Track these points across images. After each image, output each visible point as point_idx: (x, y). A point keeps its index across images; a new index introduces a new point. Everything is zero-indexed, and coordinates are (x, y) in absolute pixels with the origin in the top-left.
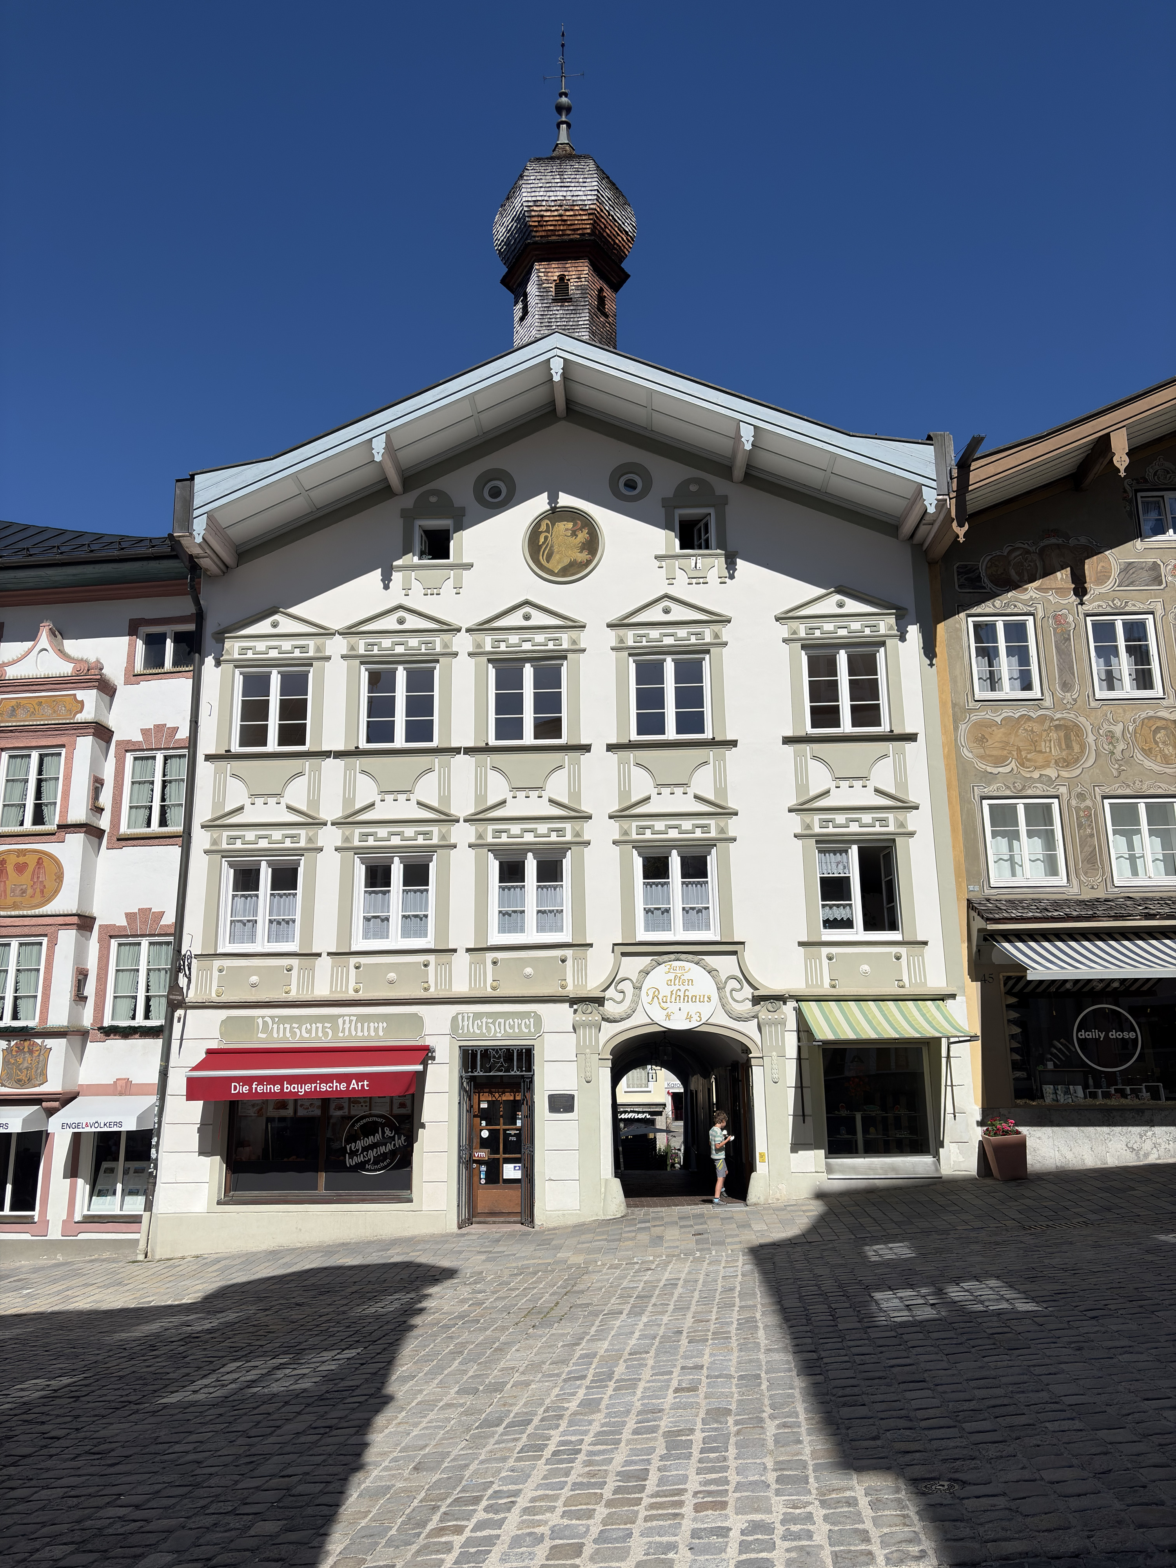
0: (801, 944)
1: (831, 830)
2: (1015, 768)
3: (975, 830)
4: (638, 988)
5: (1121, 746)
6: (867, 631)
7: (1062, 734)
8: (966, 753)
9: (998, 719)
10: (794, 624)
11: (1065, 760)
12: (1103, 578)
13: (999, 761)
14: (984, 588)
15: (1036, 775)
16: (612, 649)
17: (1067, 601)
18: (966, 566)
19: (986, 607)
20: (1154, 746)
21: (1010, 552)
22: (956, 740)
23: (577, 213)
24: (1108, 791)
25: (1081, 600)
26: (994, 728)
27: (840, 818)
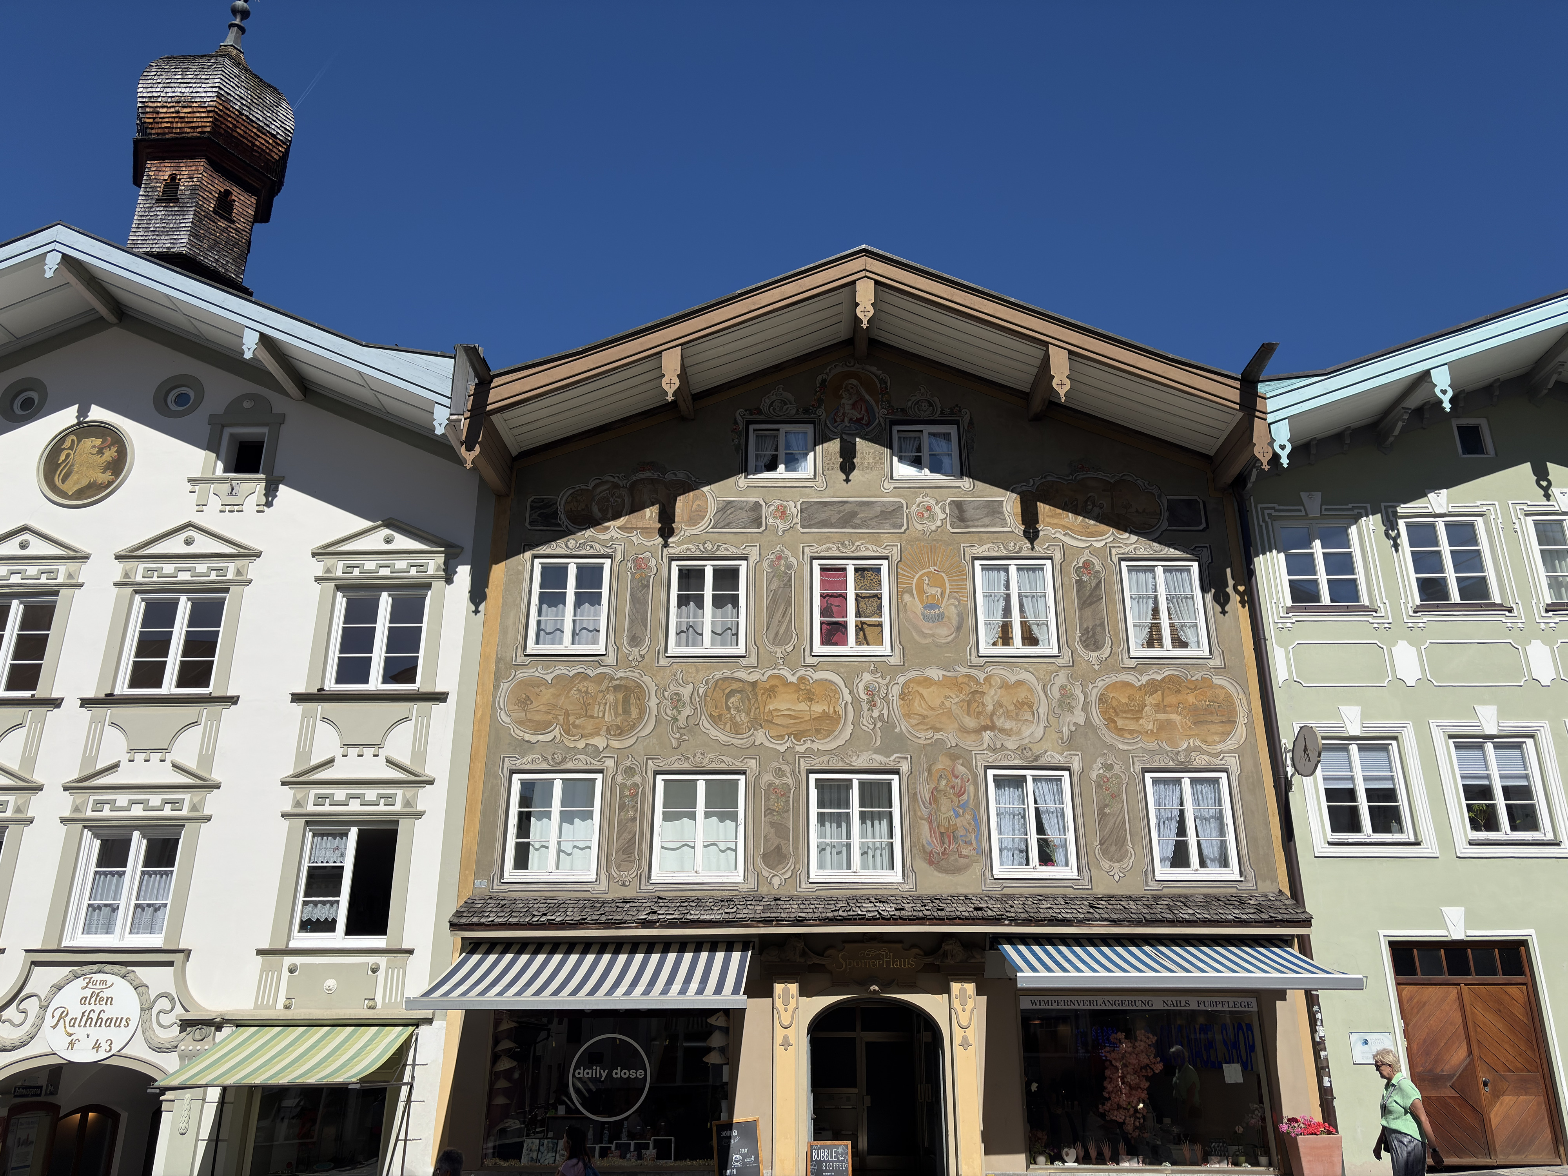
0: (260, 952)
1: (327, 808)
2: (558, 736)
3: (496, 811)
4: (44, 1008)
5: (687, 711)
6: (413, 571)
7: (620, 696)
8: (503, 717)
9: (549, 678)
10: (330, 561)
11: (618, 727)
12: (694, 519)
13: (541, 727)
14: (559, 525)
15: (581, 745)
16: (116, 584)
17: (652, 543)
18: (543, 500)
19: (558, 547)
20: (725, 712)
21: (595, 487)
22: (494, 701)
23: (195, 110)
24: (663, 765)
25: (666, 542)
26: (542, 688)
27: (340, 794)
